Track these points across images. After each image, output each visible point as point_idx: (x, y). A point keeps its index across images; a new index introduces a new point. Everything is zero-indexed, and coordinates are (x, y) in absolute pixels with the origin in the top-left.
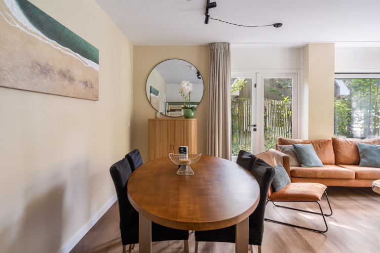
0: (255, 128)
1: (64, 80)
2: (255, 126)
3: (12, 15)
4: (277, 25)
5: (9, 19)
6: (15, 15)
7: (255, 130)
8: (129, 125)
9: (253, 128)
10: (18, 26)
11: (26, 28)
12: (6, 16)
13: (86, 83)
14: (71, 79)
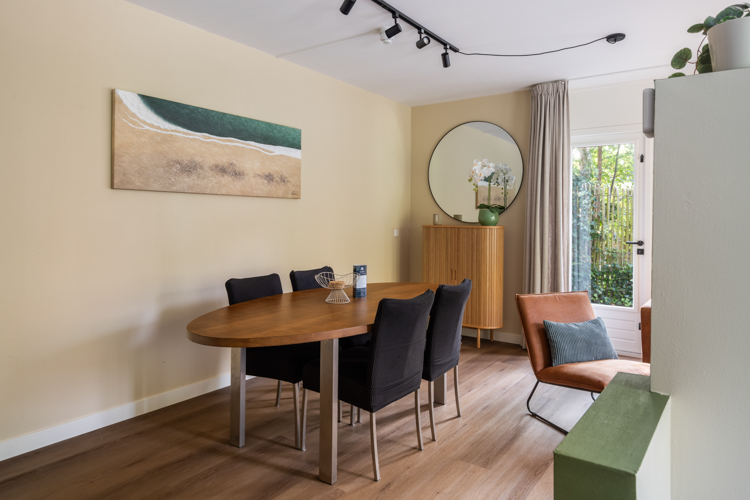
0: (641, 247)
1: (223, 176)
2: (640, 243)
3: (139, 119)
4: (614, 38)
5: (134, 123)
6: (141, 118)
7: (641, 252)
8: (396, 234)
9: (635, 248)
10: (147, 127)
11: (159, 128)
12: (131, 122)
13: (269, 178)
14: (238, 174)
